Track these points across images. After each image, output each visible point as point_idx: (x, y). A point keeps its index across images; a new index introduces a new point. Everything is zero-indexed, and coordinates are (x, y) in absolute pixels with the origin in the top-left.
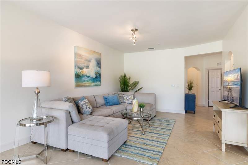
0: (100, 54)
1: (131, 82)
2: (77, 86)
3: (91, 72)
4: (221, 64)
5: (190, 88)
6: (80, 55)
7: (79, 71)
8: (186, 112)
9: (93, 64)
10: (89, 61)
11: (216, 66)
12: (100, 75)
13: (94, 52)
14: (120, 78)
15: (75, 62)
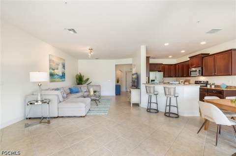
0: (64, 60)
1: (84, 79)
2: (51, 81)
3: (59, 72)
4: (131, 69)
5: (118, 81)
6: (53, 61)
7: (53, 71)
8: (116, 95)
9: (60, 67)
10: (58, 65)
11: (129, 70)
12: (64, 74)
13: (61, 59)
14: (76, 76)
15: (50, 65)
